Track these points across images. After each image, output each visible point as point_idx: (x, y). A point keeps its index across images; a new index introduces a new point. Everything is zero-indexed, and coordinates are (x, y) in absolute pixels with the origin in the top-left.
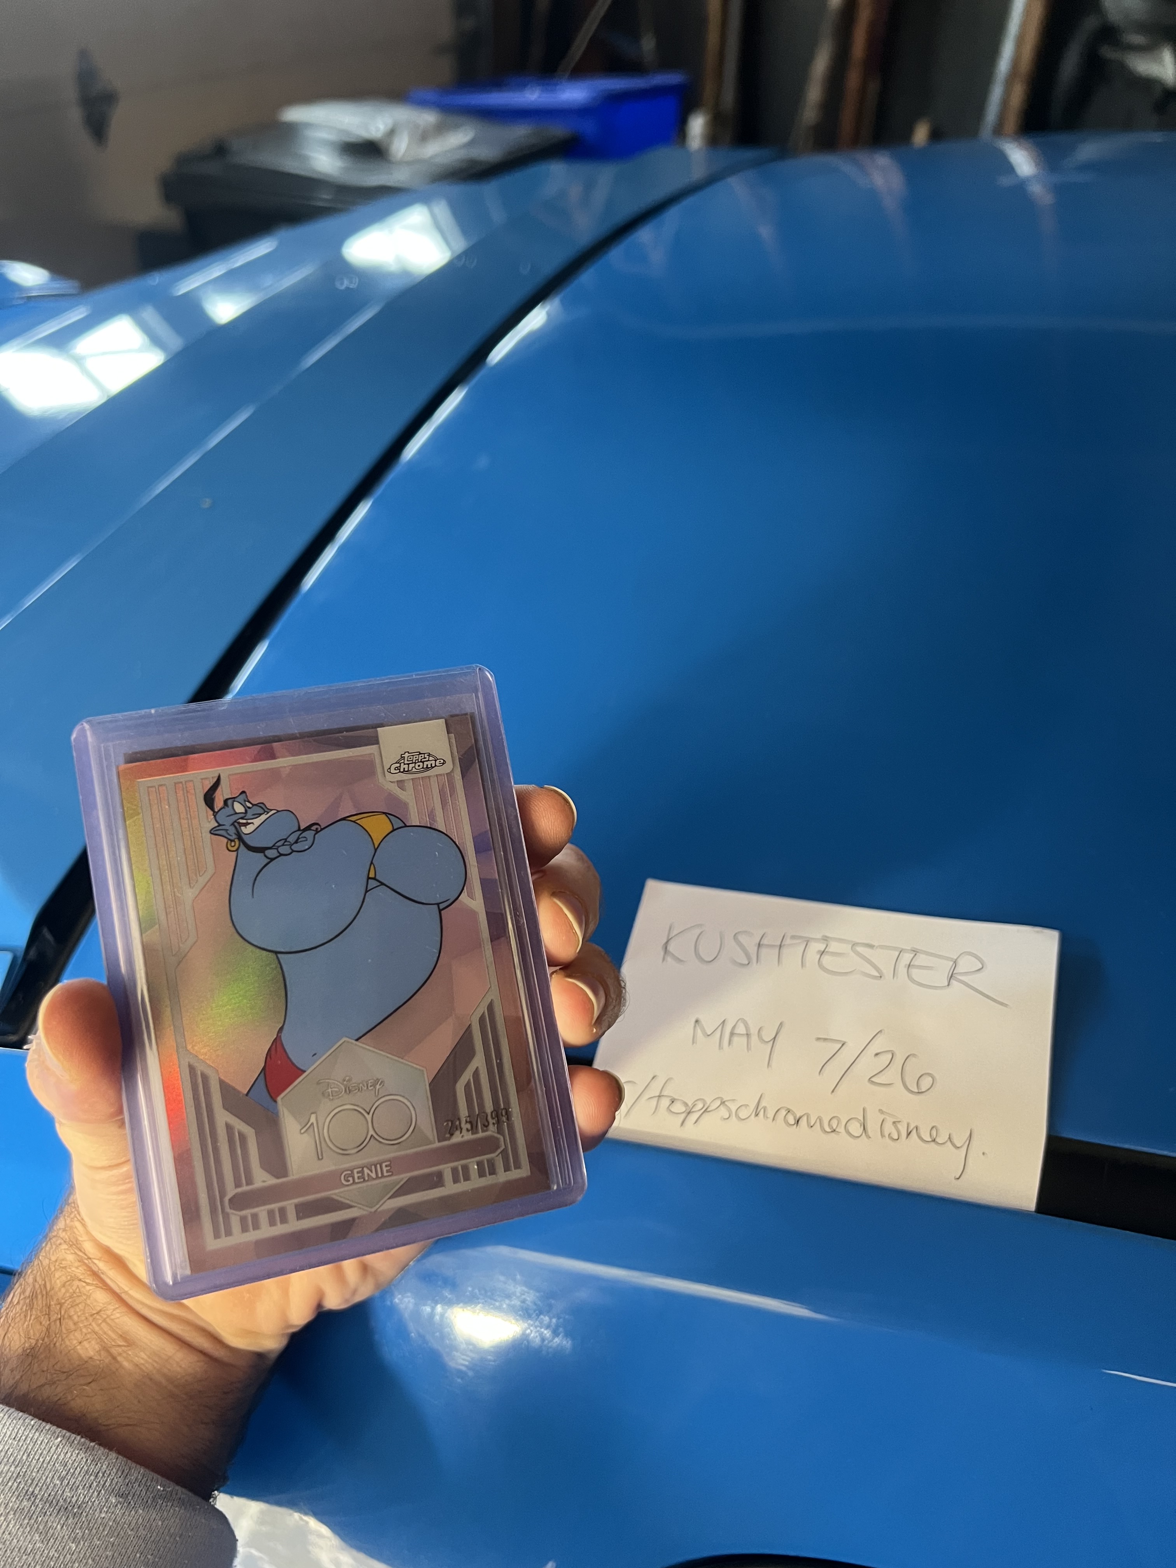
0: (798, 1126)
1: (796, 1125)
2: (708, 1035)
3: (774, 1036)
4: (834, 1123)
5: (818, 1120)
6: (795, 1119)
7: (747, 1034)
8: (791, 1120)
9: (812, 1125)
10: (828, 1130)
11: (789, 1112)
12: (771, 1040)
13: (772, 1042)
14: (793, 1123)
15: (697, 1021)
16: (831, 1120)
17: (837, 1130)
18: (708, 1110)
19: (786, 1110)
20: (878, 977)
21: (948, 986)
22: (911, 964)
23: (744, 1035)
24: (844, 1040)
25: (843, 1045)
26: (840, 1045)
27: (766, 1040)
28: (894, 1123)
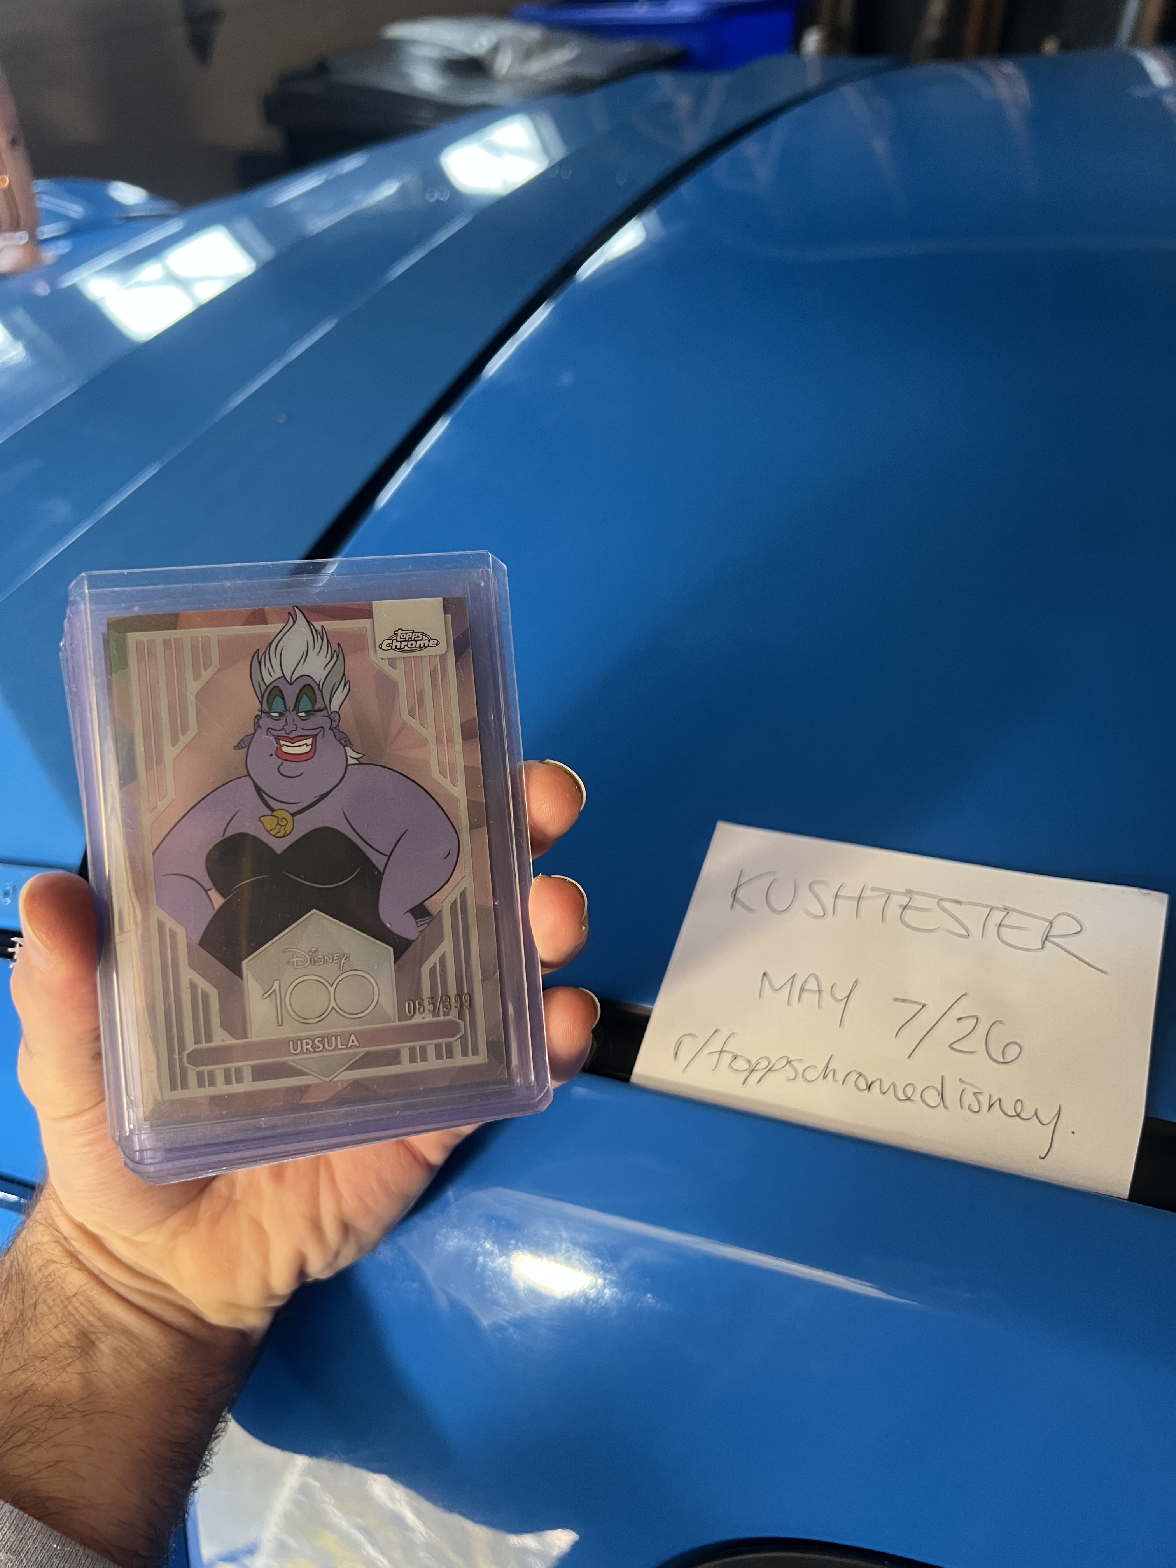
0: (870, 1092)
1: (867, 1090)
2: (777, 990)
3: (848, 993)
4: (909, 1092)
5: (892, 1086)
6: (866, 1084)
7: (819, 991)
8: (862, 1085)
9: (885, 1091)
10: (902, 1097)
11: (860, 1075)
12: (845, 998)
13: (845, 1001)
14: (865, 1088)
15: (765, 974)
16: (905, 1087)
17: (911, 1098)
18: (772, 1069)
19: (857, 1074)
20: (966, 936)
21: (1042, 948)
22: (1003, 923)
23: (815, 991)
24: (925, 1002)
25: (923, 1006)
26: (921, 1007)
27: (839, 998)
28: (975, 1093)
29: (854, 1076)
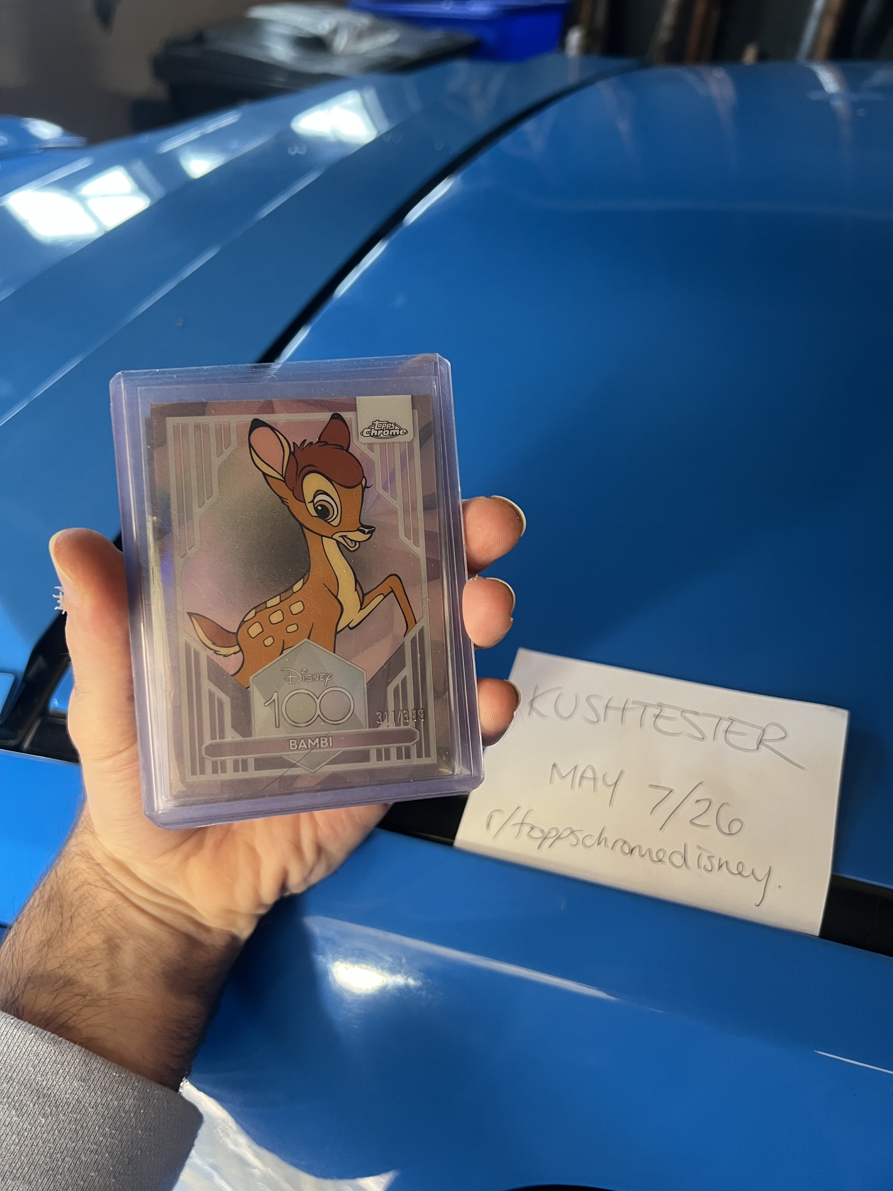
0: (632, 856)
1: (630, 854)
2: (563, 777)
3: (616, 781)
4: (661, 855)
5: (648, 852)
6: (629, 849)
7: (594, 778)
8: (627, 850)
9: (643, 854)
10: (656, 859)
11: (625, 843)
12: (613, 784)
13: (614, 786)
14: (628, 852)
15: (554, 765)
16: (659, 851)
17: (663, 860)
18: (561, 837)
19: (623, 842)
20: (700, 738)
21: (757, 749)
22: (729, 729)
23: (591, 778)
24: (672, 787)
25: (671, 792)
26: (668, 792)
27: (610, 784)
28: (709, 857)
29: (620, 843)
